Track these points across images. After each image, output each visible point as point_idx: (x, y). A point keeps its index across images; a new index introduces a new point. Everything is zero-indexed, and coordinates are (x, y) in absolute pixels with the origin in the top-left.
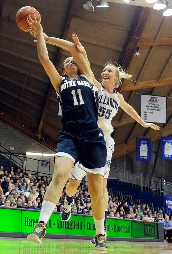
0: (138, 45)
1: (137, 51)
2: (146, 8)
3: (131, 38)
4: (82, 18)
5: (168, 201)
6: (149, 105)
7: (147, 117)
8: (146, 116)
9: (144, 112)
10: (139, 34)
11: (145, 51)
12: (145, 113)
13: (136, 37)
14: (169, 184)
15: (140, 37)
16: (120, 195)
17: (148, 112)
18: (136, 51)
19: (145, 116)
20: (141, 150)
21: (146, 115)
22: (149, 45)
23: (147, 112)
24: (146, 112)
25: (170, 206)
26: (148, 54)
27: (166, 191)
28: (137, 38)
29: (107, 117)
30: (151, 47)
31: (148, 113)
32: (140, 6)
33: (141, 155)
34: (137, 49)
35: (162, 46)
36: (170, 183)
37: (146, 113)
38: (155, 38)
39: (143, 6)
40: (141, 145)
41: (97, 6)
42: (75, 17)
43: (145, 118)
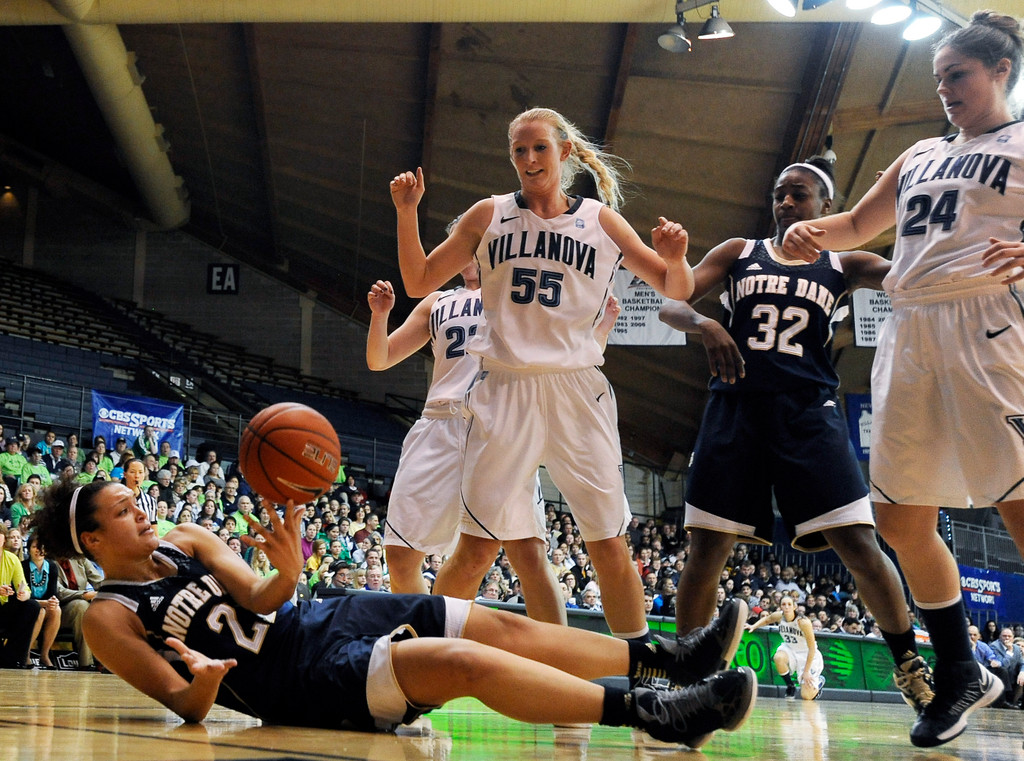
0: (830, 131)
1: (829, 148)
2: (847, 25)
3: (808, 112)
4: (655, 74)
5: (969, 579)
6: (879, 299)
7: (874, 333)
8: (872, 329)
9: (865, 319)
10: (830, 99)
11: (853, 146)
12: (867, 323)
13: (822, 107)
14: (965, 527)
15: (835, 107)
16: (810, 563)
17: (876, 320)
18: (824, 148)
19: (867, 329)
20: (861, 429)
21: (869, 326)
22: (866, 126)
23: (873, 319)
24: (869, 319)
25: (976, 594)
26: (863, 152)
27: (957, 550)
28: (824, 112)
29: (550, 297)
30: (872, 133)
31: (876, 322)
32: (827, 23)
33: (862, 445)
34: (829, 143)
35: (906, 124)
36: (968, 525)
37: (872, 323)
38: (882, 106)
39: (837, 20)
40: (860, 415)
41: (700, 37)
42: (635, 75)
43: (868, 336)
